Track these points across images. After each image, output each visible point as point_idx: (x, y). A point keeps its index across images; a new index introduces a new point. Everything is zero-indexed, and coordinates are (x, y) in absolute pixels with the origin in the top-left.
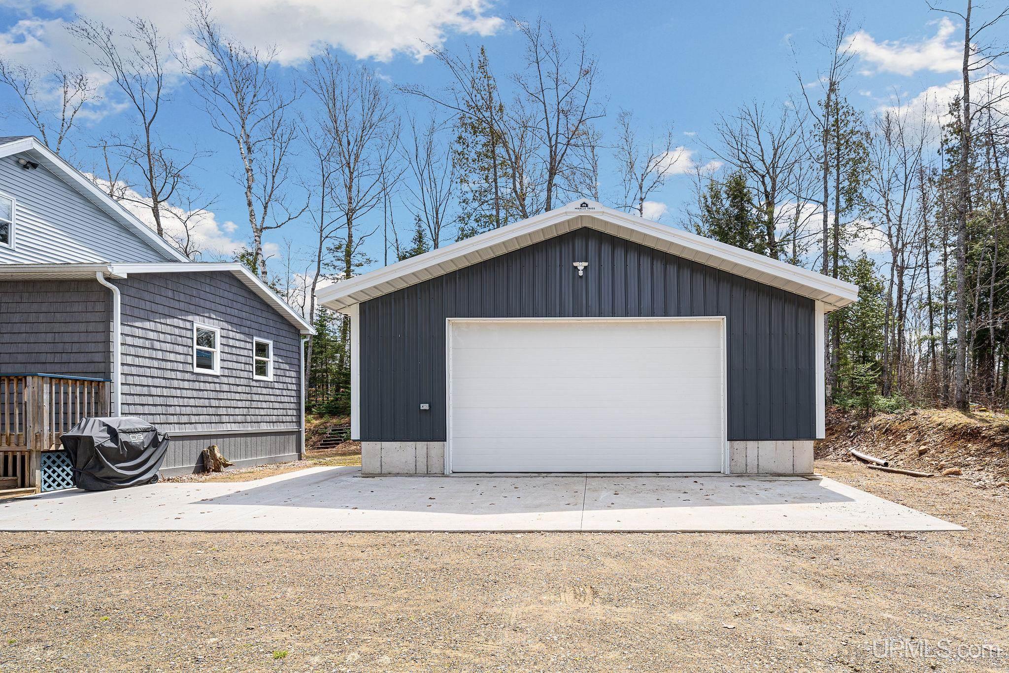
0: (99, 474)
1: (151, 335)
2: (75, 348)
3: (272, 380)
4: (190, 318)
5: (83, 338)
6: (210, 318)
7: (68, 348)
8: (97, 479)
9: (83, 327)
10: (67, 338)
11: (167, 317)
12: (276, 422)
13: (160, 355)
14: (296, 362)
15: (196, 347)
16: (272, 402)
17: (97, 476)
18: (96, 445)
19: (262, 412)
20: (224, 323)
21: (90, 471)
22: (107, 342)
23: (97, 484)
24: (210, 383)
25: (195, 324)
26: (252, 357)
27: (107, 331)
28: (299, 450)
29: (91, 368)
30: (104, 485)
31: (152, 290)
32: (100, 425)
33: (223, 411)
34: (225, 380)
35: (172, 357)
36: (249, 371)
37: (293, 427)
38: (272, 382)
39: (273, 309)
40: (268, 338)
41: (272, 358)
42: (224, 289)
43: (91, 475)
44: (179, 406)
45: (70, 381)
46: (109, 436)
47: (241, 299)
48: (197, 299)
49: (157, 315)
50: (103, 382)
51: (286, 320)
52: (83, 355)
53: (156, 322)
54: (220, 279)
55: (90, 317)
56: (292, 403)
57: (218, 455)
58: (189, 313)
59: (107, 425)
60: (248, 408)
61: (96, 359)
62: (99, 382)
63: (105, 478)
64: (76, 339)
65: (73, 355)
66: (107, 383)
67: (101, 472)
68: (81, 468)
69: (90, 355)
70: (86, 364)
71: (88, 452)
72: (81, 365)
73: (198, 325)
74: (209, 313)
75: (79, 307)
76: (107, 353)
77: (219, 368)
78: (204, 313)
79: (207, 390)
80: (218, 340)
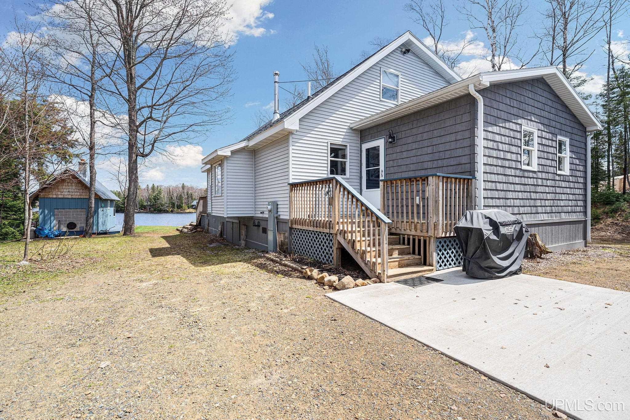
0: (485, 264)
1: (498, 138)
2: (448, 154)
3: (568, 174)
4: (519, 121)
5: (453, 145)
6: (531, 120)
7: (442, 155)
8: (481, 268)
9: (453, 137)
10: (441, 148)
11: (506, 121)
12: (570, 212)
13: (502, 155)
14: (583, 157)
15: (523, 147)
16: (568, 194)
17: (482, 265)
18: (485, 237)
19: (562, 203)
20: (540, 125)
21: (477, 260)
22: (473, 146)
23: (481, 273)
24: (530, 178)
25: (523, 127)
26: (556, 154)
27: (473, 136)
28: (585, 238)
29: (459, 169)
30: (487, 274)
31: (498, 99)
32: (482, 217)
33: (538, 203)
34: (540, 175)
35: (509, 156)
36: (554, 167)
37: (581, 217)
38: (568, 176)
39: (570, 110)
40: (566, 136)
41: (568, 155)
42: (540, 94)
43: (477, 263)
44: (513, 199)
45: (453, 179)
46: (491, 228)
47: (550, 103)
48: (524, 104)
49: (501, 120)
50: (471, 179)
51: (577, 119)
52: (452, 159)
53: (500, 126)
54: (536, 85)
55: (459, 128)
56: (580, 194)
57: (540, 243)
58: (519, 117)
59: (488, 218)
60: (553, 200)
61: (463, 162)
62: (468, 179)
63: (487, 267)
64: (448, 148)
65: (446, 160)
66: (474, 180)
67: (486, 262)
68: (470, 257)
69: (458, 158)
70: (455, 167)
71: (477, 242)
72: (452, 168)
73: (525, 127)
74: (531, 116)
75: (449, 122)
76: (473, 155)
77: (536, 164)
78: (527, 116)
79: (529, 185)
80: (536, 140)
